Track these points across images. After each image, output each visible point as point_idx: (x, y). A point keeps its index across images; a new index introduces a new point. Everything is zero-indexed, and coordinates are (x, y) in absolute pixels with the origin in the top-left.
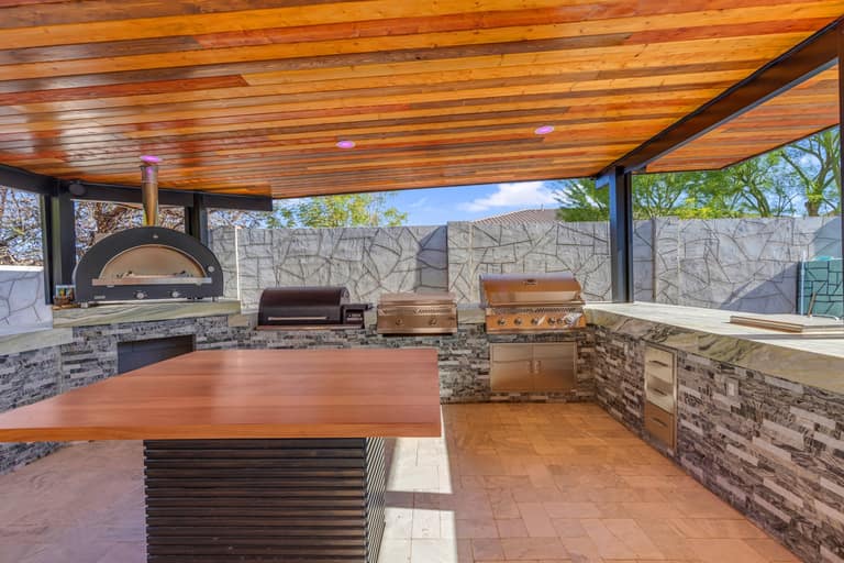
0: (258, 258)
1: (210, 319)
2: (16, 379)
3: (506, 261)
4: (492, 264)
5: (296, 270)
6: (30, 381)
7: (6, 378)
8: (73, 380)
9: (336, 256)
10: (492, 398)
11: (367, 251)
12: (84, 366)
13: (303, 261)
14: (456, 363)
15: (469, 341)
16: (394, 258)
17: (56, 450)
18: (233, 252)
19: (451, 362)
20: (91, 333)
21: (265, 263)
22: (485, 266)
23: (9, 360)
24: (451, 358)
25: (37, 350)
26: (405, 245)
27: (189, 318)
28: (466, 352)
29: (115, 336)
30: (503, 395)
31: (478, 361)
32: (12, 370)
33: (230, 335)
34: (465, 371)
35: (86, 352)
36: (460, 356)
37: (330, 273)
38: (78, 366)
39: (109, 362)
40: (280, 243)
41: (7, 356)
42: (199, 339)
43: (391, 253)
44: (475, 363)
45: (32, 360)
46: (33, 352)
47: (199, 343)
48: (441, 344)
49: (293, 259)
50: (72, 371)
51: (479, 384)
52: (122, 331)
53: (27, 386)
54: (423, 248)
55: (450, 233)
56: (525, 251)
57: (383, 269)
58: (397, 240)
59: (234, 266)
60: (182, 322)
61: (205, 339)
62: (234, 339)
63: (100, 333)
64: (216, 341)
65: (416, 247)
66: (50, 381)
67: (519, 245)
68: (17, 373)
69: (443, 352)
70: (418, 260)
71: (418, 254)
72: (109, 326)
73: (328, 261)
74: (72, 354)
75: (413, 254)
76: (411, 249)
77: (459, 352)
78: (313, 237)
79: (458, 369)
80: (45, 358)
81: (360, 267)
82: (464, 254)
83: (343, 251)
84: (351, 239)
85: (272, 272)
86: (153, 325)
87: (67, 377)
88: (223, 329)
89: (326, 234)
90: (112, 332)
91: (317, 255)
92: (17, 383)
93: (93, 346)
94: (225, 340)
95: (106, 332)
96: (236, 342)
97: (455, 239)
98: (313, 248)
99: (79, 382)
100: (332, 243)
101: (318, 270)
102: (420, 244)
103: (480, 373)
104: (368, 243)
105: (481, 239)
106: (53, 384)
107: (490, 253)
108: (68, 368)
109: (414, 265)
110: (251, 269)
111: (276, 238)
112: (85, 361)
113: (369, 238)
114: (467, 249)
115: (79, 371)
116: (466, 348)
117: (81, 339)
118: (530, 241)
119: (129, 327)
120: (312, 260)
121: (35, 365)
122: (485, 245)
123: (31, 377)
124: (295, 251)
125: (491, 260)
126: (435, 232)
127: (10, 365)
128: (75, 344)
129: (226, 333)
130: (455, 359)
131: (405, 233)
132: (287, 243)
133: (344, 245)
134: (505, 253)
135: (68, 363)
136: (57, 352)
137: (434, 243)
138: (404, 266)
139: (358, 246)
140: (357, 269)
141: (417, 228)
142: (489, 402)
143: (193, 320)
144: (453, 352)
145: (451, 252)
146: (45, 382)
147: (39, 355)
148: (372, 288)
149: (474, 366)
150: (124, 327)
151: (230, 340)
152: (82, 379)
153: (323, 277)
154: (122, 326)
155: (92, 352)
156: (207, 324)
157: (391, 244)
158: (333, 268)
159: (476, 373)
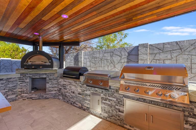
0: (86, 59)
1: (50, 74)
2: (5, 84)
3: (166, 58)
4: (159, 60)
5: (94, 62)
6: (9, 85)
7: (2, 84)
8: (20, 85)
9: (103, 58)
10: (125, 126)
11: (111, 56)
12: (23, 82)
13: (96, 59)
14: (109, 103)
15: (115, 94)
16: (119, 58)
17: (15, 101)
18: (82, 57)
19: (107, 102)
20: (24, 75)
21: (88, 60)
22: (155, 61)
23: (4, 80)
24: (108, 100)
25: (12, 78)
26: (123, 53)
27: (45, 73)
28: (113, 99)
29: (28, 76)
30: (130, 126)
31: (119, 105)
32: (4, 82)
33: (55, 79)
34: (113, 108)
35: (23, 79)
36: (111, 100)
37: (101, 63)
38: (21, 82)
39: (27, 82)
40: (91, 55)
41: (3, 79)
42: (47, 79)
43: (119, 57)
44: (117, 106)
45: (10, 80)
46: (10, 78)
47: (47, 80)
48: (104, 93)
49: (93, 59)
50: (20, 83)
51: (119, 116)
52: (30, 75)
53: (8, 86)
54: (129, 54)
55: (139, 48)
56: (178, 53)
57: (116, 62)
58: (121, 52)
59: (82, 61)
60: (43, 74)
61: (49, 79)
62: (56, 80)
63: (26, 75)
64: (51, 80)
65: (127, 54)
66: (15, 85)
67: (174, 51)
68: (6, 83)
69: (104, 97)
70: (127, 59)
71: (127, 57)
72: (27, 74)
73: (101, 60)
74: (20, 79)
75: (126, 57)
76: (125, 55)
77: (111, 98)
78: (98, 53)
79: (111, 106)
80: (14, 80)
81: (109, 61)
82: (145, 56)
83: (105, 56)
84: (107, 53)
85: (89, 62)
86: (37, 74)
87: (19, 85)
88: (53, 77)
89: (101, 52)
90: (28, 75)
91: (99, 58)
92: (5, 85)
93: (24, 78)
94: (54, 80)
95: (27, 75)
96: (56, 81)
97: (141, 50)
98: (98, 56)
99: (21, 86)
100: (103, 54)
101: (99, 62)
102: (128, 53)
103: (119, 111)
104: (112, 54)
105: (153, 50)
106: (16, 86)
107: (157, 55)
108: (19, 82)
109: (126, 61)
110: (85, 62)
111: (90, 53)
112: (23, 81)
113: (112, 52)
114: (146, 54)
115: (22, 83)
116: (114, 98)
117: (22, 76)
118: (181, 49)
119: (32, 74)
120: (97, 59)
121: (11, 81)
122: (155, 52)
123: (10, 84)
124: (94, 57)
125: (159, 58)
126: (134, 48)
127: (4, 81)
128: (21, 77)
129: (54, 78)
130: (109, 101)
131: (123, 49)
132: (92, 55)
133: (106, 55)
134: (166, 55)
135: (19, 81)
136: (17, 79)
137: (133, 53)
138: (123, 61)
139: (109, 54)
140: (109, 62)
141: (127, 48)
142: (123, 127)
143: (46, 74)
144: (109, 98)
145: (140, 55)
146: (14, 85)
147: (12, 79)
148: (113, 67)
149: (117, 107)
150: (31, 74)
151: (55, 80)
152: (22, 85)
153: (100, 64)
154: (30, 74)
155: (24, 79)
156: (49, 75)
157: (119, 53)
158: (102, 62)
159: (117, 111)
